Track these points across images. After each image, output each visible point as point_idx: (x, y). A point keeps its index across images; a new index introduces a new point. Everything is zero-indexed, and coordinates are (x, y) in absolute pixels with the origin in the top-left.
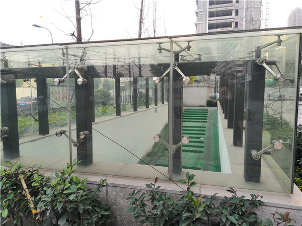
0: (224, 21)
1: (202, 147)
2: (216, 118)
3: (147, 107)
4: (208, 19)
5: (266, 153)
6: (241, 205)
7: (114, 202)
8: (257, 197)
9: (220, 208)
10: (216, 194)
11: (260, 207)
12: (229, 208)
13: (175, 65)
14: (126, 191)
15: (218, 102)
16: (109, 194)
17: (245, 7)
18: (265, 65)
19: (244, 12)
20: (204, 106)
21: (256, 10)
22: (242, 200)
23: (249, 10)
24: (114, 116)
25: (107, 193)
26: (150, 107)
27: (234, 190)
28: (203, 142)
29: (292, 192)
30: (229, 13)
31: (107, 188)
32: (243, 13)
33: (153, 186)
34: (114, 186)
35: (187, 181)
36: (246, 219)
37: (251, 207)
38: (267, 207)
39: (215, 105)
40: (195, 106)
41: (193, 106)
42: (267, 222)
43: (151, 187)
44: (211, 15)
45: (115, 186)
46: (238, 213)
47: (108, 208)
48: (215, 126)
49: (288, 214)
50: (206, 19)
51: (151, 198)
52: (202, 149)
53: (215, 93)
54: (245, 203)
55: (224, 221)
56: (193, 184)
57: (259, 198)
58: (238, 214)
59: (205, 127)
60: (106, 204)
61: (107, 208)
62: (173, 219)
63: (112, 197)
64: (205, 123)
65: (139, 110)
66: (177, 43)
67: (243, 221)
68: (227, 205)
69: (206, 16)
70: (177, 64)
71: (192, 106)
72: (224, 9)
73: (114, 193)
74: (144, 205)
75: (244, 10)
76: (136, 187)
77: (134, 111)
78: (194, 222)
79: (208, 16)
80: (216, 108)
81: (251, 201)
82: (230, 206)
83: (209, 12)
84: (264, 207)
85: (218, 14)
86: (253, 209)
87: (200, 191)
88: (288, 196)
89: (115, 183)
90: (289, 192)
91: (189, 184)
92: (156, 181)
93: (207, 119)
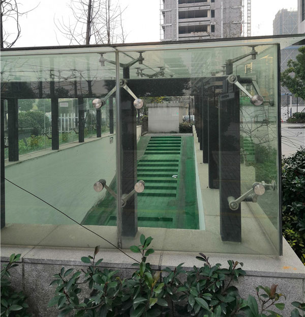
0: (197, 24)
1: (175, 188)
2: (192, 148)
3: (99, 136)
4: (178, 20)
5: (247, 200)
6: (215, 279)
7: (34, 287)
8: (236, 264)
9: (187, 285)
10: (183, 263)
11: (240, 279)
12: (198, 285)
13: (123, 83)
14: (53, 269)
15: (194, 126)
16: (26, 276)
17: (222, 7)
18: (237, 84)
19: (222, 14)
20: (176, 133)
21: (235, 11)
22: (217, 270)
23: (227, 11)
24: (50, 150)
25: (23, 275)
26: (103, 135)
27: (205, 257)
28: (175, 182)
29: (281, 253)
30: (203, 14)
31: (23, 266)
32: (220, 15)
33: (92, 260)
34: (34, 263)
35: (141, 248)
36: (223, 299)
37: (230, 278)
38: (251, 277)
39: (190, 131)
40: (165, 133)
41: (162, 133)
42: (249, 302)
43: (90, 262)
44: (182, 15)
45: (36, 262)
46: (211, 290)
47: (25, 298)
48: (191, 158)
49: (275, 288)
50: (175, 20)
51: (88, 279)
52: (174, 192)
53: (189, 115)
54: (221, 275)
55: (192, 305)
56: (150, 251)
57: (239, 266)
58: (211, 292)
59: (178, 161)
60: (22, 292)
61: (23, 297)
62: (121, 309)
63: (31, 279)
64: (178, 155)
65: (86, 140)
66: (126, 53)
67: (218, 302)
68: (197, 280)
69: (176, 17)
70: (126, 81)
71: (160, 133)
72: (197, 8)
73: (34, 273)
74: (77, 291)
75: (222, 10)
76: (67, 261)
77: (80, 142)
78: (149, 311)
79: (178, 17)
80: (191, 134)
81: (229, 270)
82: (200, 281)
83: (179, 12)
84: (246, 278)
85: (190, 15)
86: (232, 283)
87: (161, 260)
88: (277, 259)
89: (36, 257)
90: (278, 253)
91: (145, 251)
92: (96, 252)
93: (179, 150)
